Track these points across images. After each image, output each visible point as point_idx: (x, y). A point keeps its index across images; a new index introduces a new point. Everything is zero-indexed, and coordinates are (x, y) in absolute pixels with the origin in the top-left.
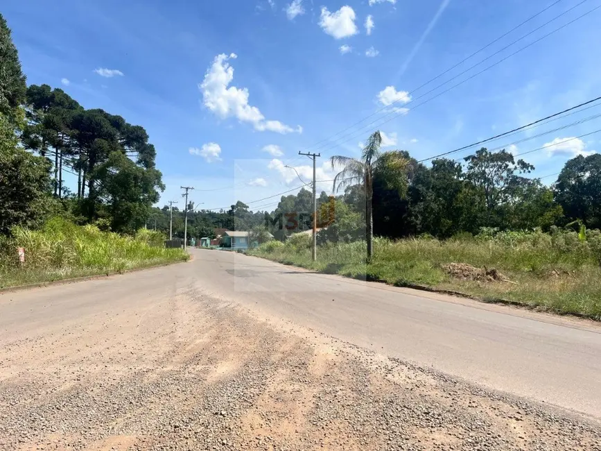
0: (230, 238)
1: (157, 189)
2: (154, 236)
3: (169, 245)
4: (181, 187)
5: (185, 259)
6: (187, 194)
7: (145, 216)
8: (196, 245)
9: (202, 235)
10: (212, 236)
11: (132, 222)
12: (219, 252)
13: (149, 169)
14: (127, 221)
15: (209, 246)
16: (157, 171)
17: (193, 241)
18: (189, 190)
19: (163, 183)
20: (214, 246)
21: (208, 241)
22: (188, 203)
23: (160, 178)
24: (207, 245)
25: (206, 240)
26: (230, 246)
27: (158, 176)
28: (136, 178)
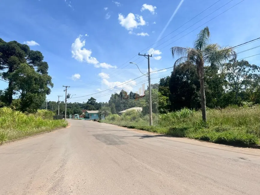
0: (89, 114)
1: (49, 86)
2: (46, 113)
3: (55, 118)
4: (63, 86)
5: (64, 126)
6: (66, 90)
7: (41, 101)
8: (72, 118)
9: (75, 113)
10: (80, 113)
11: (33, 104)
12: (83, 121)
13: (44, 74)
14: (30, 105)
15: (78, 118)
16: (49, 76)
17: (70, 116)
18: (68, 88)
19: (52, 83)
20: (81, 118)
21: (78, 116)
22: (67, 95)
23: (50, 80)
24: (77, 118)
25: (77, 115)
26: (89, 118)
27: (49, 79)
28: (36, 79)
